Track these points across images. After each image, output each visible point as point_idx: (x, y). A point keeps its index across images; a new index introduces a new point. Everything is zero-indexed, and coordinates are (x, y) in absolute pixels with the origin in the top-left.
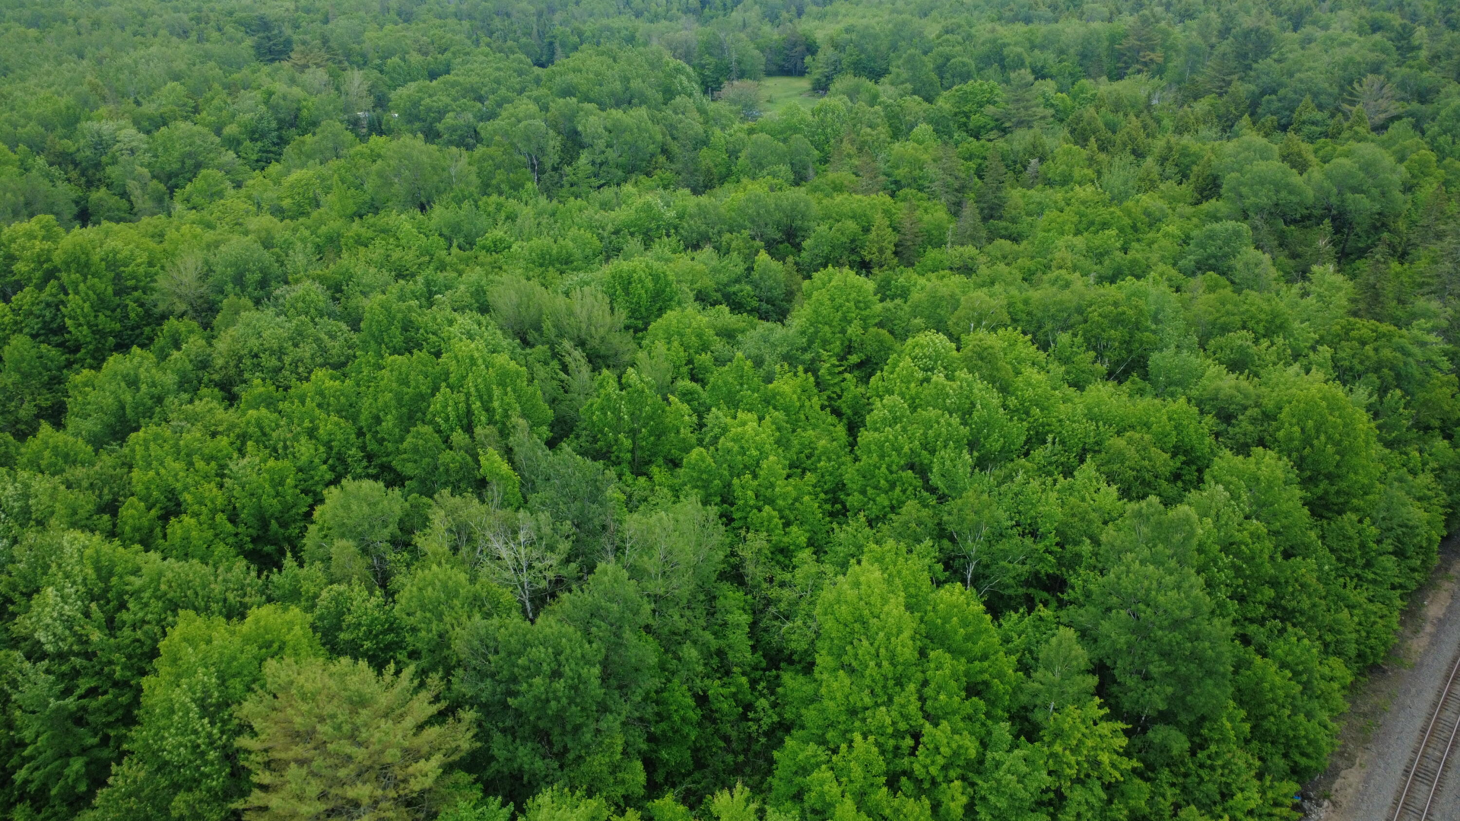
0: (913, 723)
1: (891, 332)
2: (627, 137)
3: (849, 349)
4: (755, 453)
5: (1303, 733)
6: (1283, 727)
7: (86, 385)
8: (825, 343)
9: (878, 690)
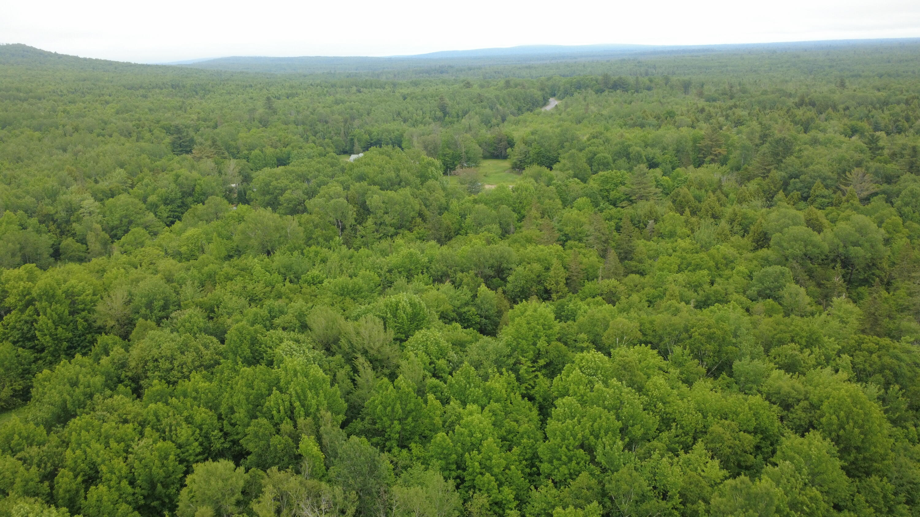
1: (566, 344)
2: (397, 207)
3: (538, 355)
4: (479, 435)
7: (45, 380)
8: (523, 351)
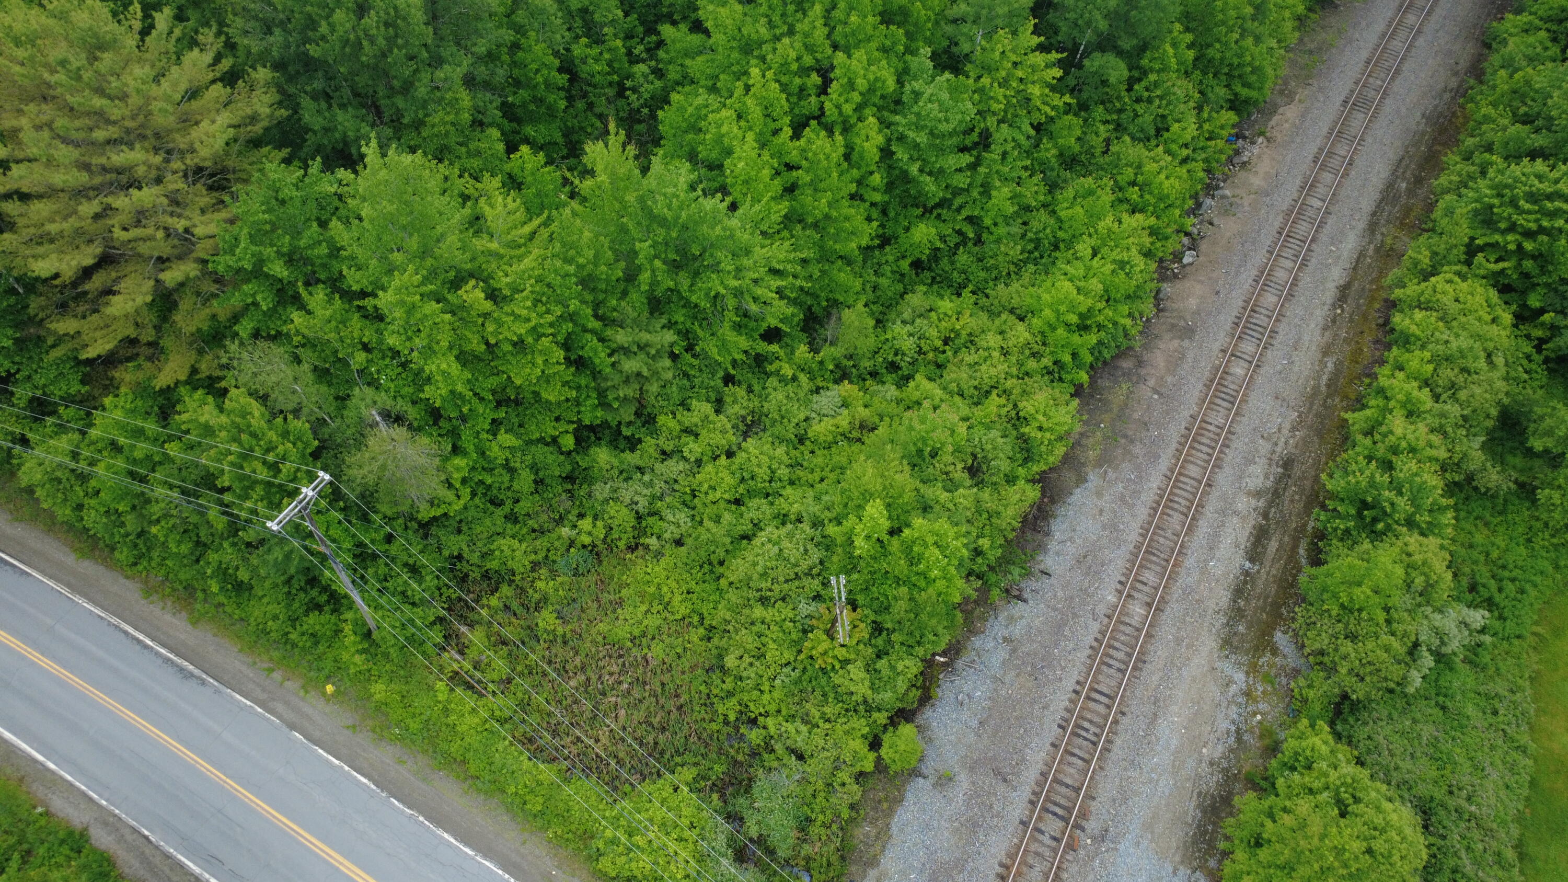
0: (819, 56)
5: (1249, 59)
6: (1228, 55)
9: (776, 18)
